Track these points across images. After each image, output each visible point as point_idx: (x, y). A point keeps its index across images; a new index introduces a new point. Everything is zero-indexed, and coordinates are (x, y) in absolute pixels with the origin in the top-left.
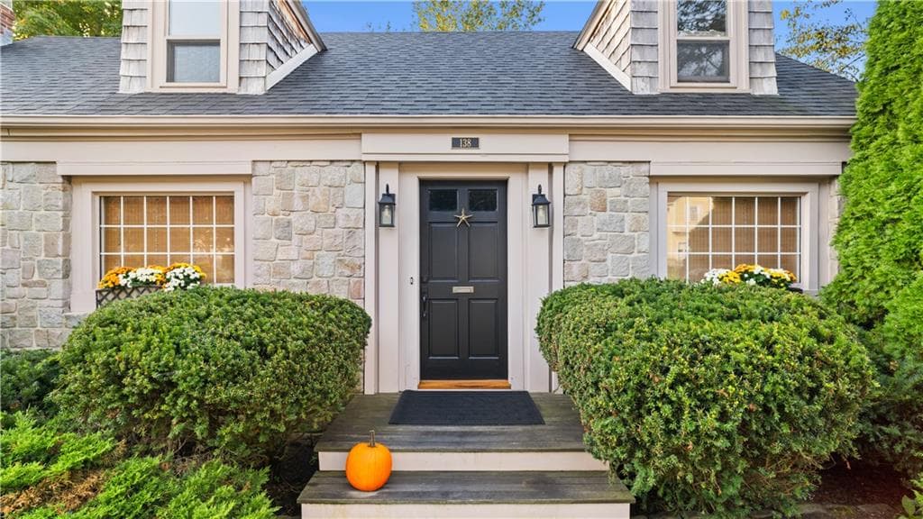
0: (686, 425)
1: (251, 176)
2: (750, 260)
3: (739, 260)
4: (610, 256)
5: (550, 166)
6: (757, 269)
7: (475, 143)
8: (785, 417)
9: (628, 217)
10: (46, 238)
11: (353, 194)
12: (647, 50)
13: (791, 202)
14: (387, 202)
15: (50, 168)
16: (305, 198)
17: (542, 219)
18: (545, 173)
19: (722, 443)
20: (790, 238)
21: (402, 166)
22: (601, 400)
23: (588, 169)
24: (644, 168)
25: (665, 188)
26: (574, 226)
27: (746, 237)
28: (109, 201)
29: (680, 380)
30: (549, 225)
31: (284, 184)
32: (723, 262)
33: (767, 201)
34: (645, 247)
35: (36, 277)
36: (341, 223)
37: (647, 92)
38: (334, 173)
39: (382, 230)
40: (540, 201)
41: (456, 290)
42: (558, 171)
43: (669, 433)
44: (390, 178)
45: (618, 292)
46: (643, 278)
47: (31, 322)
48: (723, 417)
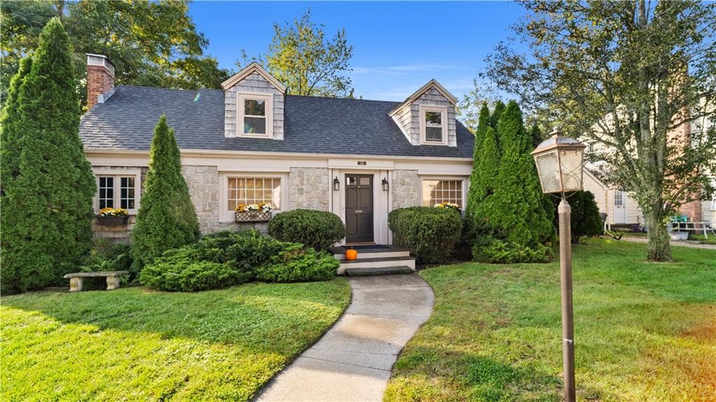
0: (426, 233)
1: (289, 173)
2: (447, 201)
3: (445, 201)
4: (406, 200)
5: (388, 171)
6: (449, 204)
7: (365, 163)
8: (444, 232)
9: (411, 187)
10: (212, 193)
11: (324, 179)
12: (416, 130)
13: (459, 183)
14: (336, 181)
15: (215, 168)
16: (308, 180)
17: (386, 188)
18: (386, 173)
19: (432, 236)
20: (459, 194)
21: (340, 170)
22: (410, 231)
23: (399, 172)
24: (416, 172)
25: (422, 178)
26: (395, 190)
27: (446, 194)
28: (231, 180)
29: (425, 225)
30: (388, 190)
31: (301, 175)
32: (440, 202)
33: (453, 182)
34: (417, 197)
35: (207, 208)
36: (320, 189)
37: (416, 144)
38: (318, 172)
39: (334, 191)
40: (384, 182)
41: (356, 212)
42: (390, 173)
43: (423, 236)
44: (336, 174)
45: (411, 209)
46: (417, 206)
47: (206, 225)
48: (433, 231)
